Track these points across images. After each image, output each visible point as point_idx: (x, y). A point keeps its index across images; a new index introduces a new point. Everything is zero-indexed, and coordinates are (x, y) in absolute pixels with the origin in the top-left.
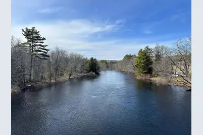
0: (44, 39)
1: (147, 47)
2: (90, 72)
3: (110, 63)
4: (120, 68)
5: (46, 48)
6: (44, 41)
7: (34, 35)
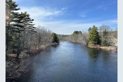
0: (33, 20)
1: (94, 26)
2: (54, 42)
3: (62, 36)
4: (71, 40)
5: (33, 26)
6: (33, 21)
7: (26, 17)
